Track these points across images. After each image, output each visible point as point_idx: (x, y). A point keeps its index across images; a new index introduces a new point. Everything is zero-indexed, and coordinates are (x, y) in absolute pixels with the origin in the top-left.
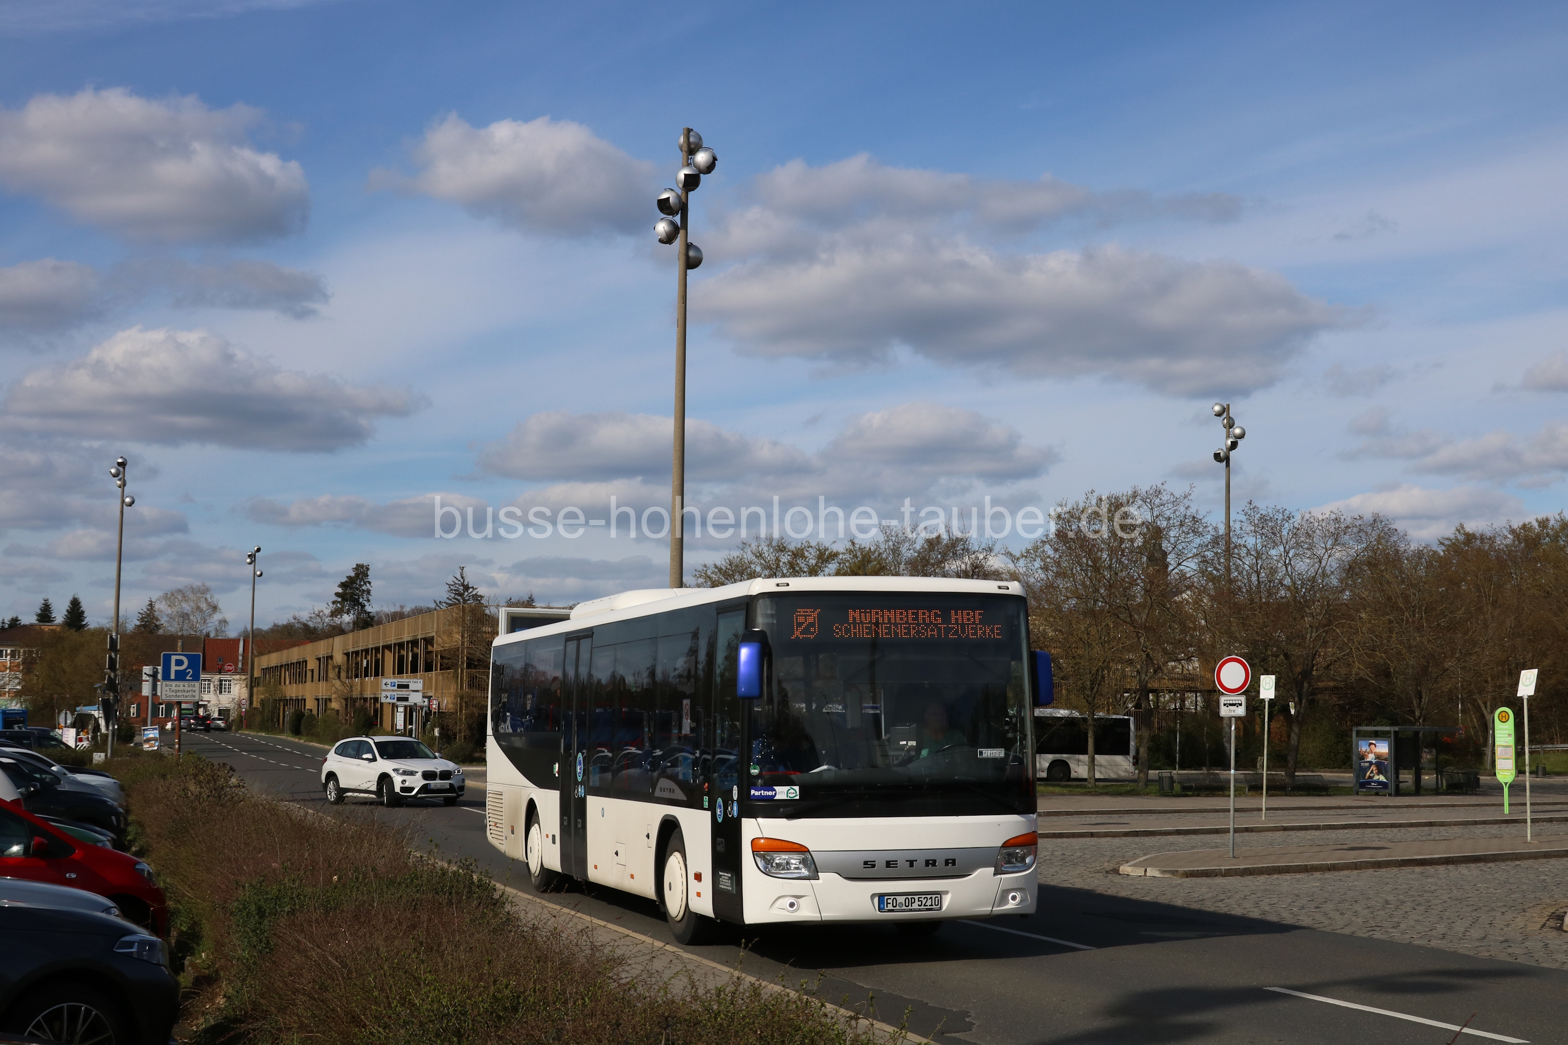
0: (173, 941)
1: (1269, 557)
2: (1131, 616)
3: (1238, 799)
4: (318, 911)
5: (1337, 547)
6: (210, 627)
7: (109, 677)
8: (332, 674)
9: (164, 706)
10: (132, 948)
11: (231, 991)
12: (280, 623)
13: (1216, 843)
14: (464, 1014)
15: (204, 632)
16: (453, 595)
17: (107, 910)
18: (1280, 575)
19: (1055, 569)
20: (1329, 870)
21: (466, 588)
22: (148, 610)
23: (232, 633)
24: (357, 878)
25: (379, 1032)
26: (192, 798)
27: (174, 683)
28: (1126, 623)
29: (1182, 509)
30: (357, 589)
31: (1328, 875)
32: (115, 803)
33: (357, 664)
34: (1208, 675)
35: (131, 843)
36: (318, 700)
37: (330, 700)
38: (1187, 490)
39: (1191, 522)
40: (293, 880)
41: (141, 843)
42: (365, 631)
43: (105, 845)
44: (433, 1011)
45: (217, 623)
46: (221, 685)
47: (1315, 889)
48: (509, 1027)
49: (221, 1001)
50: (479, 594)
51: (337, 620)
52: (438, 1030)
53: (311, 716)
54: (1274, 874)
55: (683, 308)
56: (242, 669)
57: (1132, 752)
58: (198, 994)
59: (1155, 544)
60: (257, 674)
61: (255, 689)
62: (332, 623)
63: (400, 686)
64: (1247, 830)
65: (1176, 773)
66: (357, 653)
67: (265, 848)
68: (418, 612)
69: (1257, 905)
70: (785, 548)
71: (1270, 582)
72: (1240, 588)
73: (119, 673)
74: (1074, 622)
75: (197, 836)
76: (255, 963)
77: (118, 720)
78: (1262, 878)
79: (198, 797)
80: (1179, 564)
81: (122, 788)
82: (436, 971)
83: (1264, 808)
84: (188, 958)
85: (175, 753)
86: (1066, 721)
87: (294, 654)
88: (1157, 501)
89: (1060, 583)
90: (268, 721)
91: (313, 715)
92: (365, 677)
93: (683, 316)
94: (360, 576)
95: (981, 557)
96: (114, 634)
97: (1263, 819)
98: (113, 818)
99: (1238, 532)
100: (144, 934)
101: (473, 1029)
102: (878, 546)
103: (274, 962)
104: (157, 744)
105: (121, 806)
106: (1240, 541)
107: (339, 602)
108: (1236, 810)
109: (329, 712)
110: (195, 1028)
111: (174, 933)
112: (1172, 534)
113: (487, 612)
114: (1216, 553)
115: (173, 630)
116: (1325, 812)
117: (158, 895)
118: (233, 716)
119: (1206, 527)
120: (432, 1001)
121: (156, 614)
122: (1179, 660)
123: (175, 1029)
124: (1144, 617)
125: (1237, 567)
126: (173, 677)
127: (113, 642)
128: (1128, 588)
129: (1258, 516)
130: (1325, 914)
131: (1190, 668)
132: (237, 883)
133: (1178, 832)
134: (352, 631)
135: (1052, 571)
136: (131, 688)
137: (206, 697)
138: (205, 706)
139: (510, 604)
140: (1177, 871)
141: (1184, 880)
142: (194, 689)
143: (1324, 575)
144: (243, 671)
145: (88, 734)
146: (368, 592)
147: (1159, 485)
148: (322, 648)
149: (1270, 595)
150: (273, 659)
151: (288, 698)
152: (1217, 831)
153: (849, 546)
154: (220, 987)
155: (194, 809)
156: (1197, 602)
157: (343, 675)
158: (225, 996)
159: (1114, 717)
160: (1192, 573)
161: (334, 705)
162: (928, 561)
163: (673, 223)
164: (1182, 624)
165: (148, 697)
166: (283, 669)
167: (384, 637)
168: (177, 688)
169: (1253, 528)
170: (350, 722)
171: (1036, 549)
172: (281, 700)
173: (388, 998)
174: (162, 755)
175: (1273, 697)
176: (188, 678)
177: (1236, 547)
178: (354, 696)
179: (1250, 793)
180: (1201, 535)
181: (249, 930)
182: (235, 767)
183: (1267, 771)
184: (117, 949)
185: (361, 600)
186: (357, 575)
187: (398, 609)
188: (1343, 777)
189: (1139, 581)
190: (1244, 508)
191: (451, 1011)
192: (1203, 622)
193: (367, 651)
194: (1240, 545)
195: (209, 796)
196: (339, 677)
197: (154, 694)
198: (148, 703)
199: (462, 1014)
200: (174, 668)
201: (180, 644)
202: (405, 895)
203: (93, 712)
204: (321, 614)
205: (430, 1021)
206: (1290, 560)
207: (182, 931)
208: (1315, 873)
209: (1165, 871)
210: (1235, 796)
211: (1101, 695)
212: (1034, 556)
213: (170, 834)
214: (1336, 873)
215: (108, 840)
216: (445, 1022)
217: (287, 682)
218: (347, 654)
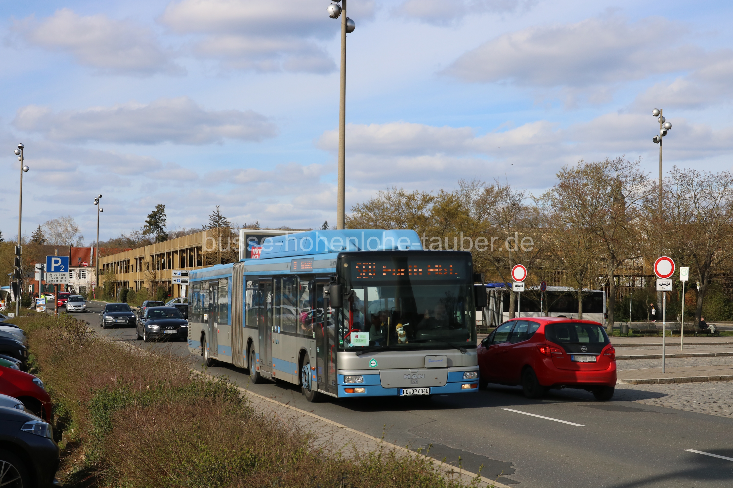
0: (55, 423)
1: (686, 198)
2: (604, 233)
3: (667, 338)
4: (138, 406)
5: (726, 192)
6: (74, 241)
7: (16, 270)
8: (144, 267)
9: (48, 286)
10: (31, 428)
11: (89, 452)
12: (114, 239)
13: (654, 364)
14: (224, 467)
15: (70, 243)
16: (213, 222)
17: (17, 406)
18: (691, 209)
19: (560, 206)
20: (721, 380)
21: (220, 218)
22: (38, 231)
23: (86, 244)
24: (161, 387)
25: (174, 478)
26: (65, 340)
27: (53, 274)
28: (600, 236)
29: (634, 171)
30: (158, 219)
31: (720, 383)
32: (21, 343)
33: (158, 262)
34: (649, 267)
35: (31, 365)
36: (136, 282)
37: (143, 282)
38: (637, 160)
39: (639, 178)
40: (124, 389)
41: (36, 365)
42: (163, 242)
43: (14, 367)
44: (206, 466)
45: (77, 238)
46: (80, 274)
47: (713, 392)
48: (250, 476)
49: (83, 458)
50: (227, 221)
51: (147, 237)
52: (209, 477)
53: (132, 291)
54: (688, 382)
55: (344, 56)
56: (92, 265)
57: (604, 310)
58: (70, 454)
59: (618, 191)
60: (101, 267)
61: (100, 276)
62: (143, 238)
63: (183, 274)
64: (672, 356)
65: (630, 323)
66: (158, 255)
67: (107, 369)
68: (193, 232)
69: (679, 401)
70: (404, 194)
71: (685, 212)
72: (668, 217)
73: (22, 268)
74: (570, 237)
75: (68, 362)
76: (102, 436)
77: (21, 294)
78: (681, 385)
79: (69, 339)
80: (632, 203)
81: (25, 334)
82: (207, 442)
83: (682, 344)
84: (64, 432)
85: (55, 313)
86: (566, 293)
87: (122, 256)
88: (620, 166)
89: (563, 214)
90: (108, 294)
91: (134, 291)
92: (163, 269)
93: (344, 60)
94: (160, 212)
95: (517, 199)
96: (18, 246)
97: (681, 350)
98: (20, 351)
99: (667, 184)
100: (38, 420)
101: (229, 477)
102: (457, 193)
103: (113, 436)
104: (44, 308)
105: (24, 344)
106: (669, 189)
107: (148, 226)
108: (666, 345)
109: (142, 289)
110: (68, 473)
111: (56, 418)
112: (628, 185)
113: (232, 231)
114: (654, 196)
115: (52, 242)
116: (717, 346)
117: (47, 397)
118: (88, 291)
119: (648, 181)
120: (205, 461)
121: (42, 233)
122: (631, 258)
123: (57, 473)
124: (611, 234)
125: (666, 204)
126: (53, 270)
127: (18, 250)
128: (602, 217)
129: (679, 175)
130: (719, 406)
131: (639, 263)
132: (92, 390)
133: (632, 358)
134: (155, 243)
135: (558, 207)
136: (29, 276)
137: (72, 281)
138: (71, 286)
139: (245, 227)
140: (632, 381)
141: (636, 386)
142: (65, 277)
143: (718, 208)
144: (93, 266)
145: (5, 302)
146: (165, 220)
147: (621, 157)
148: (138, 252)
149: (685, 221)
150: (110, 259)
151: (119, 281)
152: (654, 357)
153: (440, 193)
154: (82, 449)
155: (66, 346)
156: (643, 224)
157: (150, 268)
158: (85, 455)
159: (594, 291)
160: (640, 208)
161: (146, 285)
162: (486, 202)
163: (338, 6)
164: (633, 237)
165: (38, 281)
166: (116, 265)
167: (174, 246)
168: (55, 276)
169: (676, 181)
170: (155, 295)
171: (549, 194)
172: (115, 282)
173: (179, 458)
174: (47, 314)
175: (687, 280)
176: (61, 270)
177: (666, 192)
178: (157, 280)
179: (673, 335)
180: (645, 186)
181: (98, 417)
182: (89, 322)
183: (684, 322)
184: (23, 429)
185: (160, 225)
186: (158, 211)
187: (181, 230)
188: (728, 326)
189: (609, 213)
190: (671, 170)
191: (216, 467)
192: (646, 236)
193: (164, 254)
194: (668, 191)
195: (74, 339)
196: (148, 269)
197: (43, 280)
198: (39, 284)
199: (223, 468)
200: (53, 265)
201: (56, 251)
202: (188, 397)
203: (7, 290)
204: (137, 233)
205: (204, 472)
206: (698, 199)
207: (60, 417)
208: (712, 382)
209: (624, 381)
210: (665, 337)
211: (586, 278)
212: (547, 198)
213: (53, 360)
214: (725, 382)
215: (17, 364)
216: (213, 473)
217: (119, 272)
218: (153, 256)
